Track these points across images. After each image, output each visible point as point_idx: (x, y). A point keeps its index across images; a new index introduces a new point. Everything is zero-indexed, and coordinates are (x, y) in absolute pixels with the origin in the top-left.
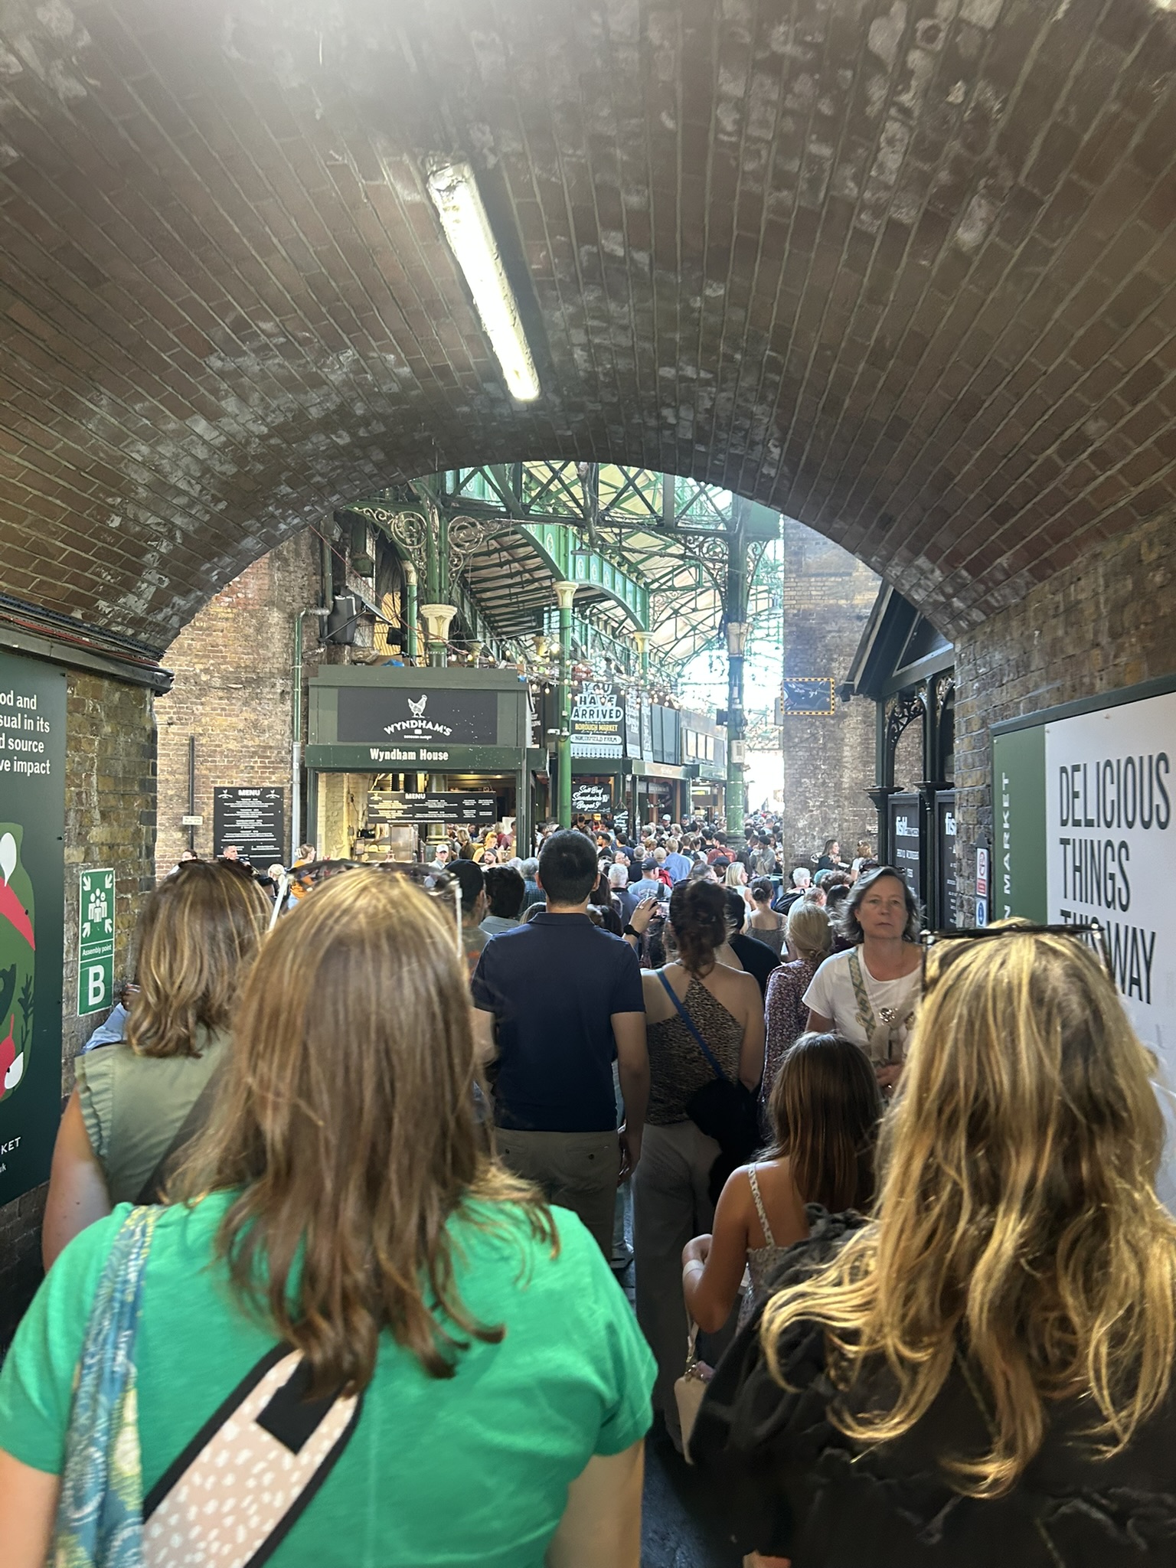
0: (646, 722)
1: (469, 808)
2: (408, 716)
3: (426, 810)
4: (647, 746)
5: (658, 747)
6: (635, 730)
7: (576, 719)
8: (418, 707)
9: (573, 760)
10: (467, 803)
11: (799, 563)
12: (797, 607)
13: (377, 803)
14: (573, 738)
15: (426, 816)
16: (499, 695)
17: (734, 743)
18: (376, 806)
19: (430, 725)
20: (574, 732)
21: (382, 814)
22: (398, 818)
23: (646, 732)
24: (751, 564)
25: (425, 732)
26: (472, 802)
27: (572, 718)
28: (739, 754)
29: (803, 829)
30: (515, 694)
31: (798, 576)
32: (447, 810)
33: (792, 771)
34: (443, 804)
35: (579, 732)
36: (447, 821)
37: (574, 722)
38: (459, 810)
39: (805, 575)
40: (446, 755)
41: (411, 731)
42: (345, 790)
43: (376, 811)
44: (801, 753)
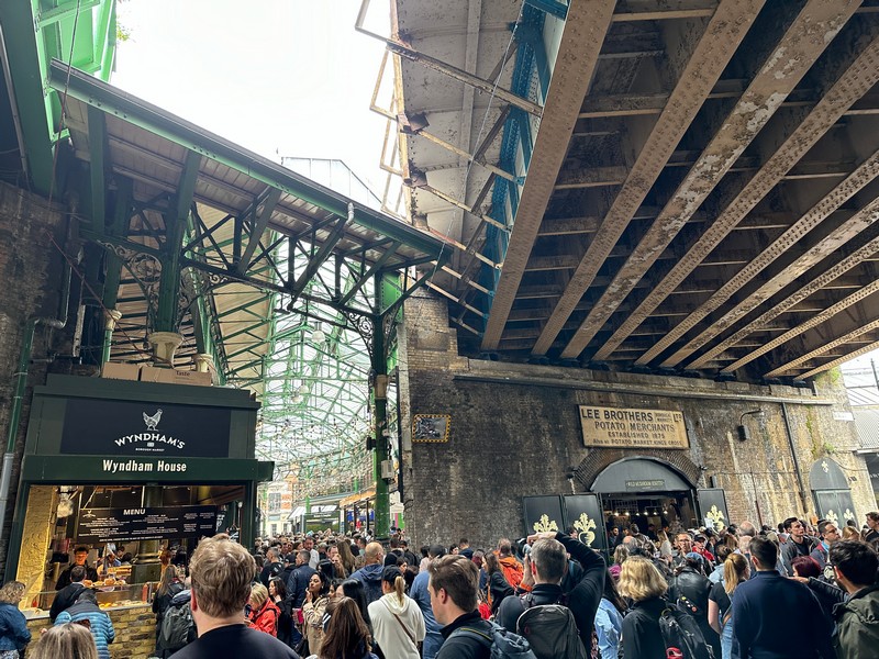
1: (190, 521)
2: (143, 429)
8: (154, 420)
10: (188, 516)
11: (416, 340)
12: (417, 369)
13: (89, 520)
16: (233, 412)
17: (385, 462)
18: (88, 525)
19: (163, 439)
21: (94, 532)
22: (111, 537)
25: (158, 444)
26: (193, 516)
31: (416, 348)
32: (167, 525)
34: (163, 518)
39: (420, 349)
40: (184, 466)
41: (143, 444)
43: (88, 530)
44: (424, 471)
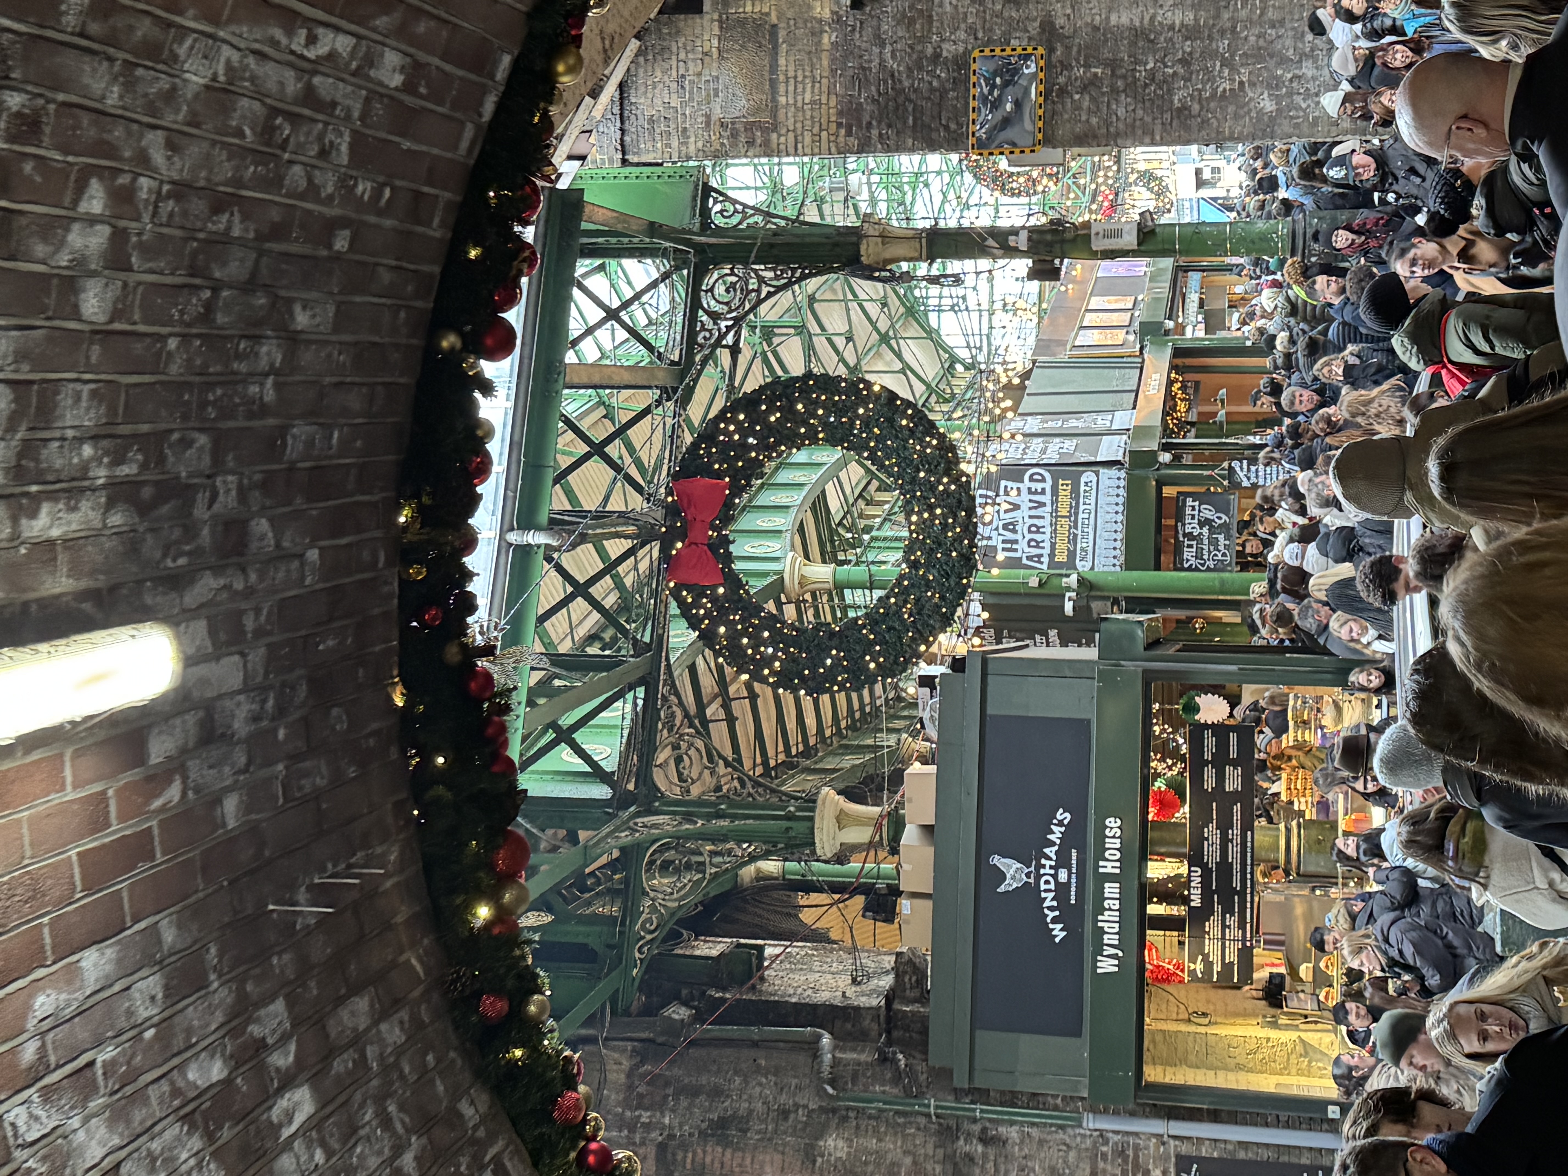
0: (1054, 424)
1: (1221, 778)
2: (1030, 891)
3: (1224, 866)
4: (1102, 422)
5: (1107, 401)
6: (1069, 445)
7: (1046, 559)
8: (1012, 870)
9: (1129, 565)
10: (1209, 783)
11: (749, 127)
12: (833, 126)
13: (1208, 965)
14: (1083, 566)
15: (1236, 867)
16: (990, 711)
17: (1097, 245)
18: (1217, 968)
19: (1051, 851)
20: (1071, 564)
21: (1232, 956)
22: (1242, 926)
23: (1074, 423)
24: (751, 221)
25: (1062, 861)
26: (1209, 773)
27: (1045, 567)
28: (1118, 233)
29: (1278, 99)
30: (990, 678)
31: (775, 129)
32: (1225, 826)
33: (1158, 128)
34: (1212, 833)
35: (1072, 555)
36: (1248, 826)
37: (1052, 564)
38: (1226, 800)
39: (774, 116)
40: (1110, 822)
41: (1062, 890)
42: (1183, 1028)
43: (1227, 967)
44: (1121, 112)
